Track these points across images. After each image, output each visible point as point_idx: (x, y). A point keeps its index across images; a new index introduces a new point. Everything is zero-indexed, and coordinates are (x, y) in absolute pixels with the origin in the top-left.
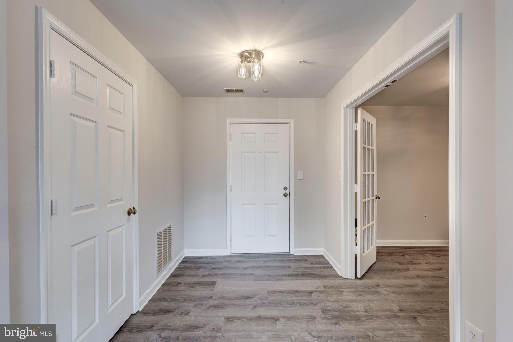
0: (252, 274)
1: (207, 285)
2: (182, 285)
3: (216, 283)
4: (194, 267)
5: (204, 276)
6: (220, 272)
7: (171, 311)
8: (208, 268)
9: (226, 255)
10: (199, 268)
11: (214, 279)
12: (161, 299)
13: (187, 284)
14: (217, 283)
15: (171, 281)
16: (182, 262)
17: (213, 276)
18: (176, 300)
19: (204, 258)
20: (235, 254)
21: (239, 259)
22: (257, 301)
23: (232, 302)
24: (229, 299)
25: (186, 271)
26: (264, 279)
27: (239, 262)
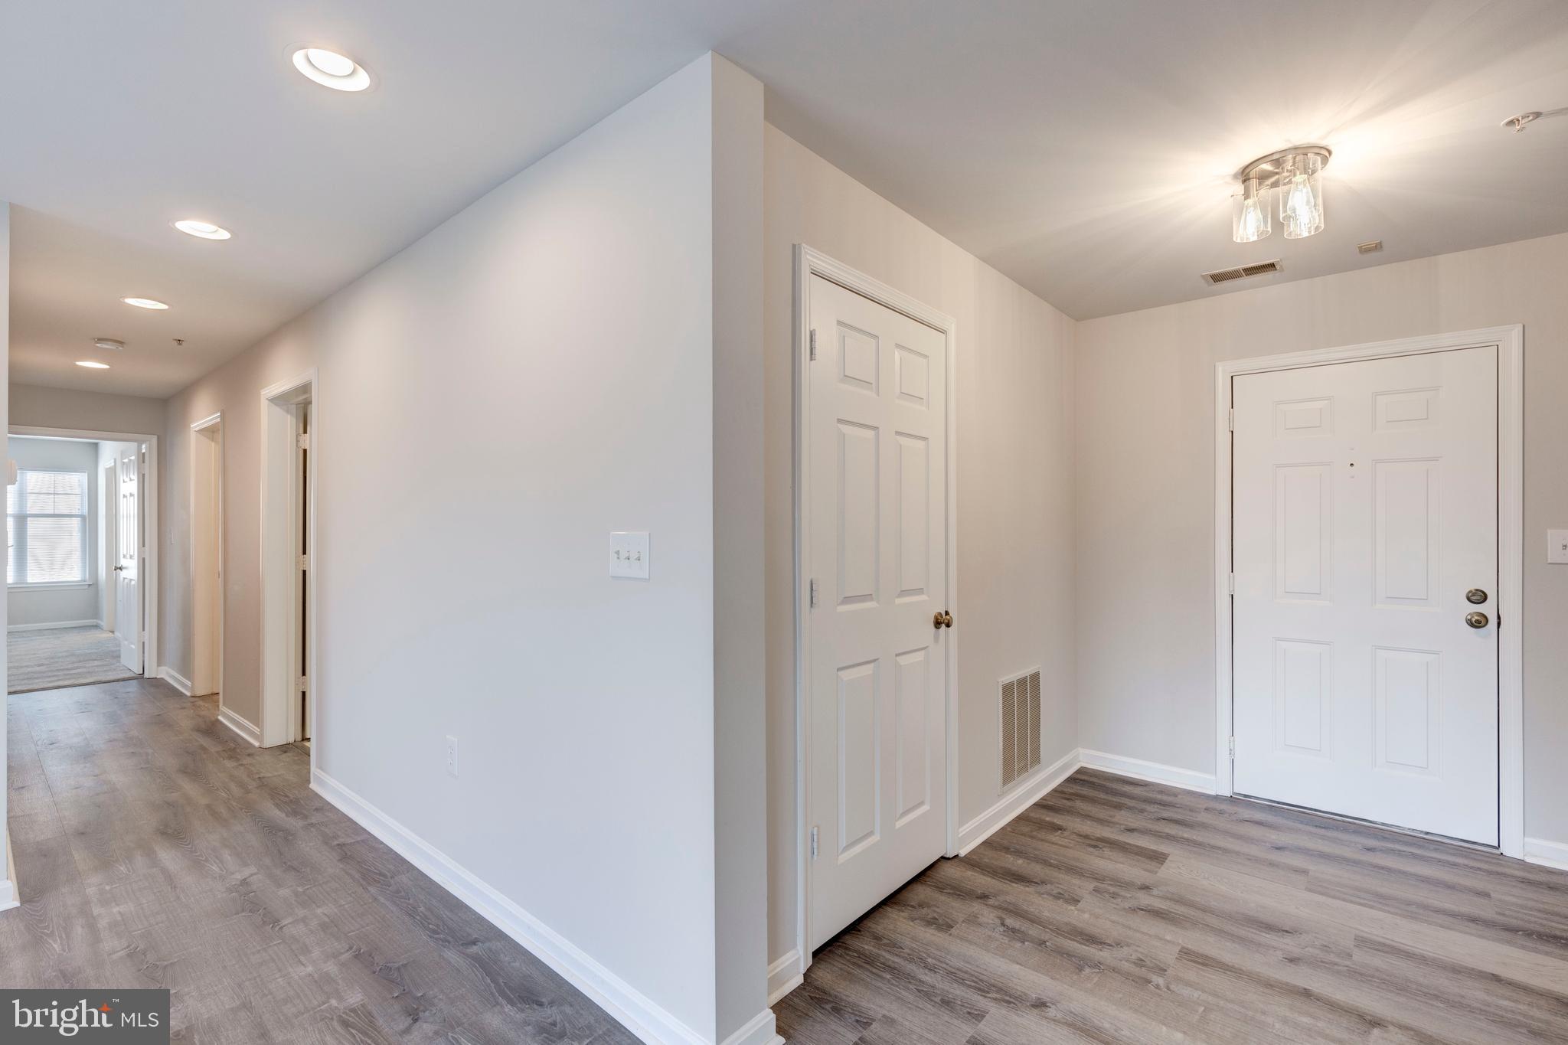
0: (1305, 872)
1: (1137, 854)
2: (1066, 834)
3: (1166, 859)
4: (1103, 799)
5: (1131, 830)
6: (1186, 833)
7: (1032, 882)
8: (1146, 814)
9: (1214, 793)
10: (1118, 807)
11: (1162, 847)
12: (1009, 849)
13: (1081, 836)
14: (1169, 858)
15: (1038, 816)
16: (1071, 780)
17: (1160, 836)
18: (1045, 863)
19: (1138, 785)
20: (1246, 796)
21: (1259, 816)
22: (1307, 949)
23: (1213, 921)
24: (1205, 910)
25: (1079, 804)
26: (1353, 899)
27: (1259, 823)
